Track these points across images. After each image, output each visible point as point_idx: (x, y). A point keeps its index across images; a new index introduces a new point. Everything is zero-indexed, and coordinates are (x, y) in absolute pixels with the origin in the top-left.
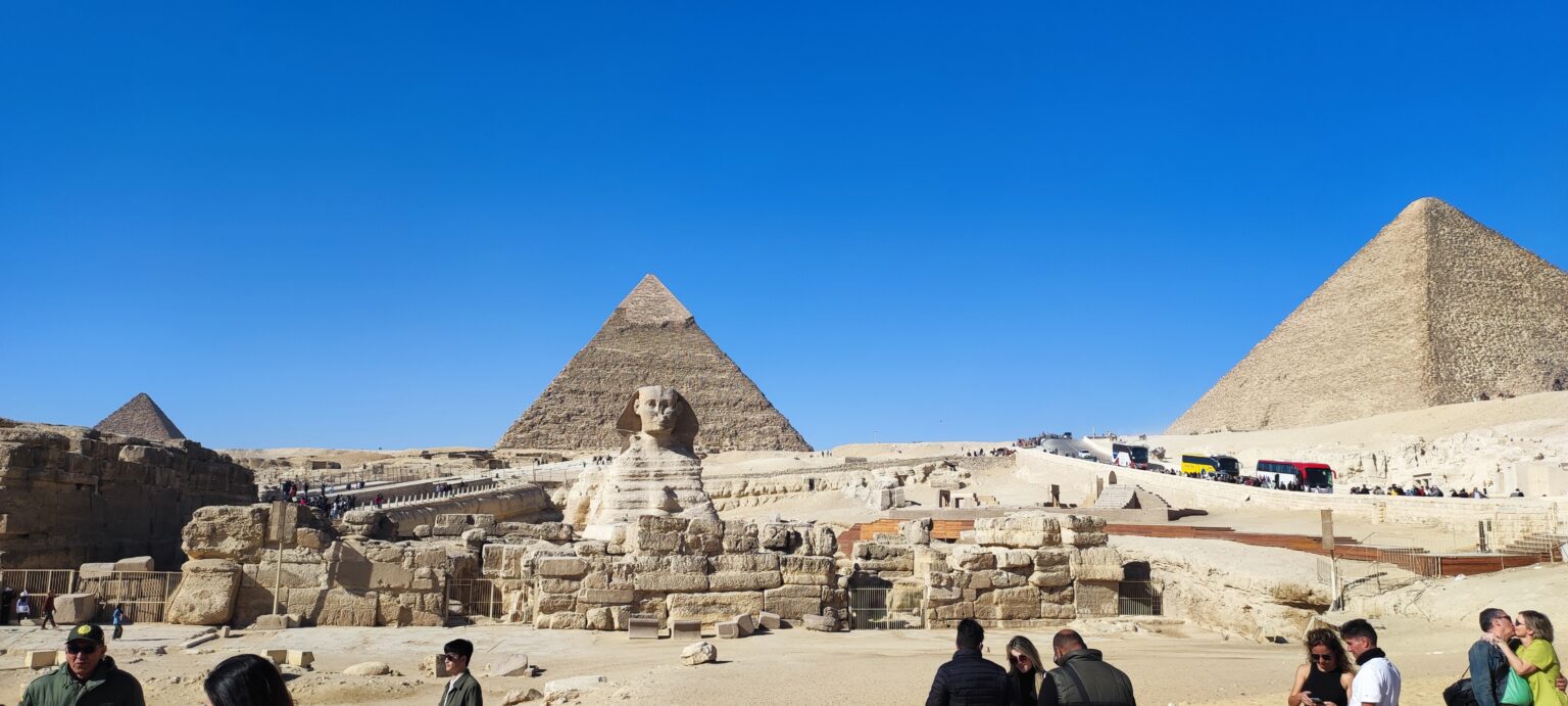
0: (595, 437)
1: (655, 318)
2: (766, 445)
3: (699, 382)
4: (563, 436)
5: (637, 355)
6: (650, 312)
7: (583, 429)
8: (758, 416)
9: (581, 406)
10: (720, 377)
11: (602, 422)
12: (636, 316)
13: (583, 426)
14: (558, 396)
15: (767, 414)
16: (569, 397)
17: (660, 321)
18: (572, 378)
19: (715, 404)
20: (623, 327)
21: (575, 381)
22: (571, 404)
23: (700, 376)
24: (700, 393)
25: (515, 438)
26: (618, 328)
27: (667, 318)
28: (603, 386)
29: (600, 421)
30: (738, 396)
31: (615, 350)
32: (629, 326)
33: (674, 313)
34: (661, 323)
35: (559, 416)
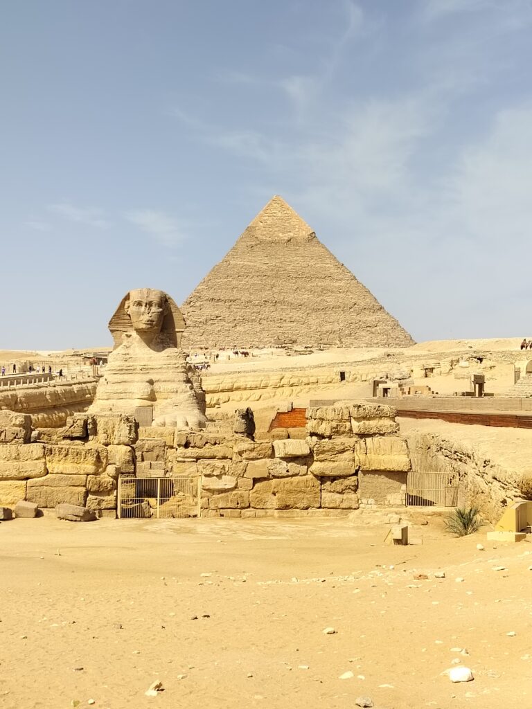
1: (281, 235)
2: (377, 343)
3: (319, 289)
4: (203, 338)
5: (265, 267)
6: (277, 229)
7: (219, 331)
8: (370, 318)
9: (217, 312)
10: (338, 284)
11: (236, 326)
12: (265, 233)
13: (219, 329)
14: (198, 304)
15: (379, 315)
16: (207, 304)
17: (286, 237)
18: (209, 288)
19: (333, 308)
20: (253, 243)
21: (212, 291)
22: (209, 310)
23: (319, 284)
24: (320, 298)
26: (249, 243)
27: (291, 234)
28: (236, 295)
29: (233, 325)
30: (353, 300)
31: (245, 263)
32: (258, 242)
33: (297, 230)
34: (286, 238)
35: (199, 320)
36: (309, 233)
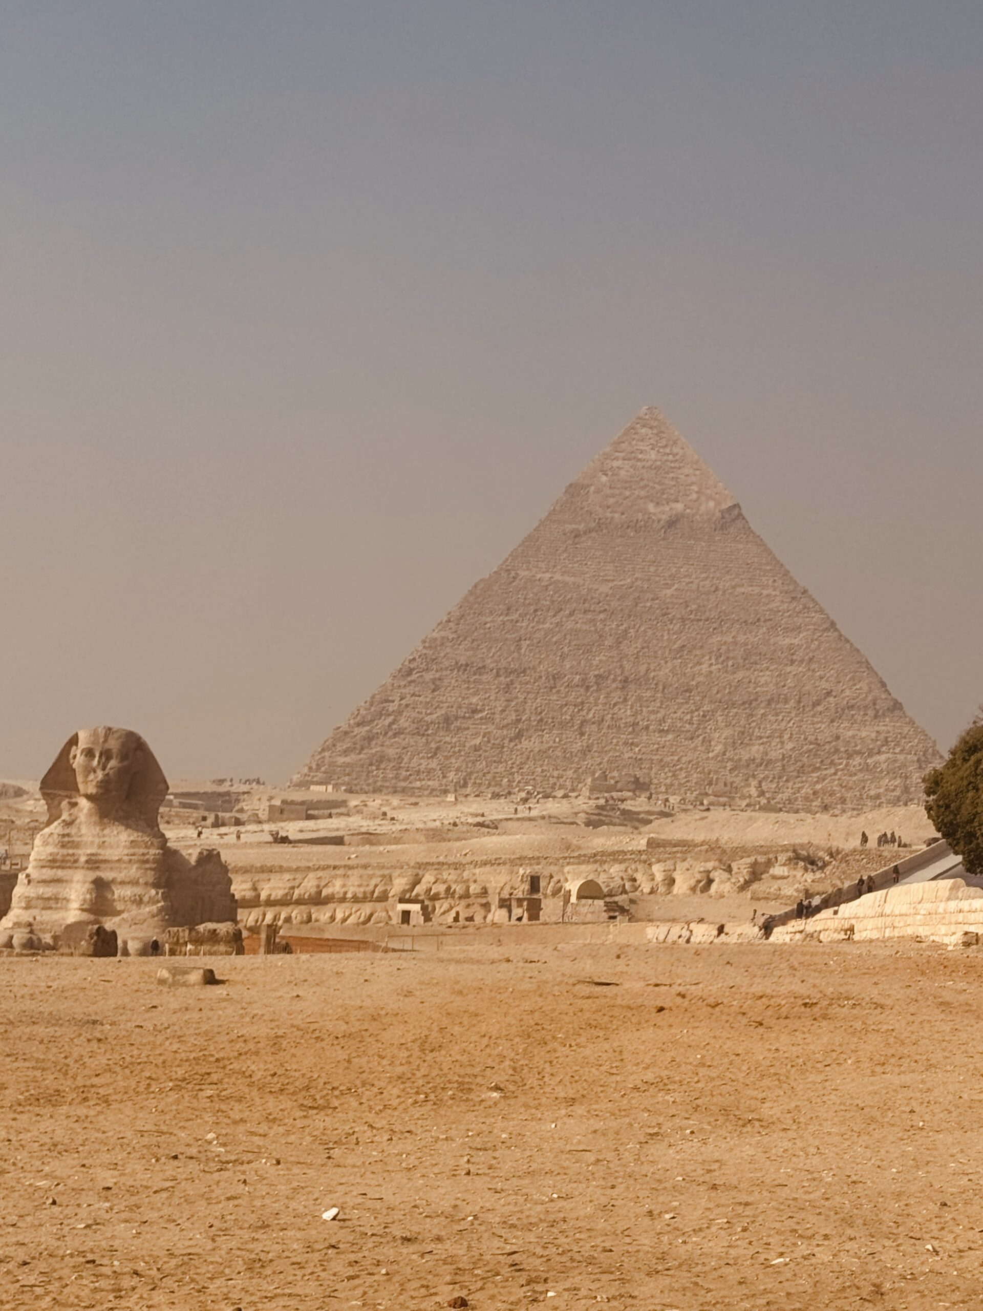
0: (501, 768)
1: (651, 507)
2: (878, 797)
3: (740, 652)
4: (434, 764)
5: (605, 588)
6: (643, 493)
7: (477, 749)
8: (863, 731)
9: (474, 700)
10: (787, 641)
11: (519, 736)
12: (611, 501)
13: (476, 741)
14: (428, 676)
15: (886, 726)
16: (452, 679)
17: (660, 512)
18: (460, 637)
19: (769, 702)
20: (581, 527)
21: (467, 643)
22: (455, 693)
23: (741, 638)
24: (740, 675)
25: (332, 764)
26: (569, 527)
27: (679, 507)
28: (527, 657)
29: (512, 733)
30: (824, 684)
31: (557, 577)
32: (593, 525)
33: (694, 496)
34: (665, 517)
35: (428, 718)
36: (724, 506)
